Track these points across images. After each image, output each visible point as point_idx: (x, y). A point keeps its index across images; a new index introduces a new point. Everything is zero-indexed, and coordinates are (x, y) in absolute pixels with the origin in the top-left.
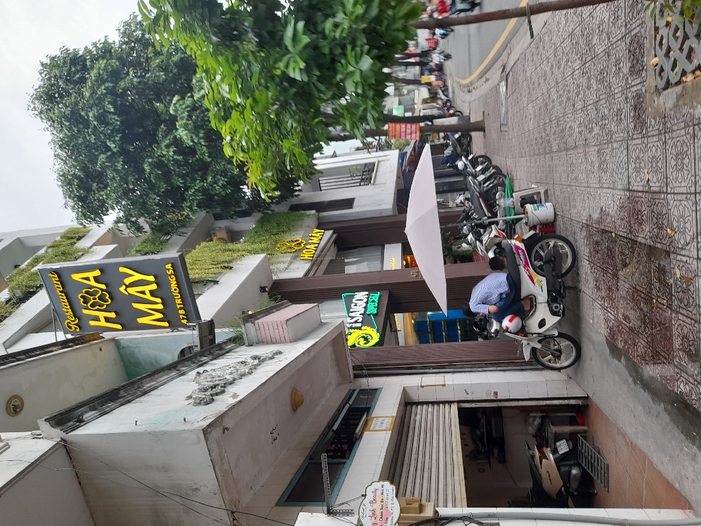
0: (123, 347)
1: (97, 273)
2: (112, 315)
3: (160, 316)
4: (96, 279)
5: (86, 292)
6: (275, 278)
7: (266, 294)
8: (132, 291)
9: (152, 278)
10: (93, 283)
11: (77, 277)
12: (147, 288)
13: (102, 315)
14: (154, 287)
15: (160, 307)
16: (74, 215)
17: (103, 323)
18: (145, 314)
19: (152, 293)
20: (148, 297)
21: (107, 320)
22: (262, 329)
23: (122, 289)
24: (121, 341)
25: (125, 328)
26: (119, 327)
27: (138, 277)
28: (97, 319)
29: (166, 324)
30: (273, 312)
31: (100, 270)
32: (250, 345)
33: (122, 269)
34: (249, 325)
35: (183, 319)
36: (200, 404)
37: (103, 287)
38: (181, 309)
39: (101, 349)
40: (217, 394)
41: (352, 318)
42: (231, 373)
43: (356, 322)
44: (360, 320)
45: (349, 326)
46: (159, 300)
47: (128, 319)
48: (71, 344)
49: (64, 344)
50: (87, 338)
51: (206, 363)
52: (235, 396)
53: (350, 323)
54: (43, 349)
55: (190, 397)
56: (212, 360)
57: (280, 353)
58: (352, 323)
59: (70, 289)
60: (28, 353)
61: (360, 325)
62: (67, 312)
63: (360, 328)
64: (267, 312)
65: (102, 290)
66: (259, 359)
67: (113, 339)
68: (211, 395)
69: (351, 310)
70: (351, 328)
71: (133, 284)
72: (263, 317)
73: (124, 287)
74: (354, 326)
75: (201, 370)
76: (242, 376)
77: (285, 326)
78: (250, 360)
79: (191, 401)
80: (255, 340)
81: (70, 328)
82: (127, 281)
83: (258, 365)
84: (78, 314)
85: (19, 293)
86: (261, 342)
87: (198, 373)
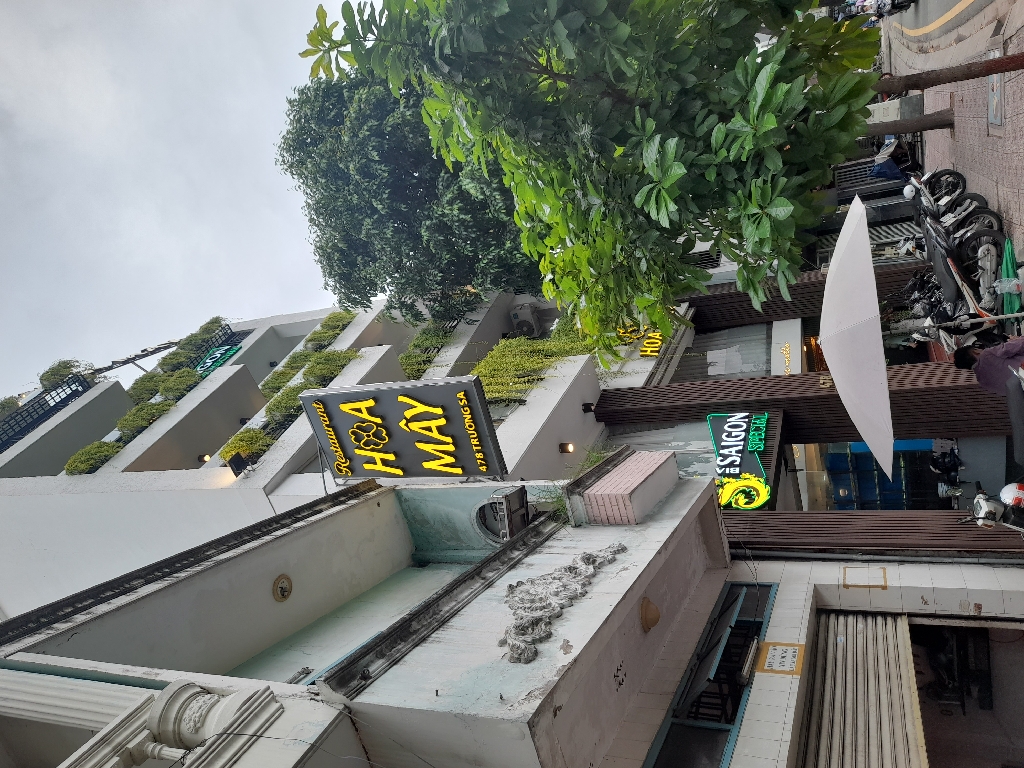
0: (406, 500)
1: (371, 403)
2: (391, 457)
3: (450, 460)
4: (370, 411)
5: (358, 427)
6: (603, 387)
7: (591, 415)
8: (415, 426)
9: (439, 411)
10: (365, 415)
11: (346, 408)
12: (433, 424)
13: (378, 456)
14: (442, 422)
15: (451, 448)
16: (336, 298)
17: (379, 467)
18: (433, 458)
19: (440, 429)
20: (435, 434)
21: (385, 462)
22: (594, 504)
23: (402, 424)
24: (404, 493)
25: (407, 473)
26: (399, 472)
27: (421, 408)
28: (372, 461)
29: (459, 471)
30: (608, 472)
31: (374, 399)
32: (578, 526)
33: (401, 399)
34: (576, 498)
35: (482, 465)
36: (518, 660)
37: (379, 421)
38: (478, 451)
39: (379, 505)
40: (541, 640)
41: (725, 457)
42: (557, 594)
43: (731, 465)
44: (737, 463)
45: (720, 472)
46: (449, 440)
47: (410, 464)
48: (342, 499)
49: (334, 499)
50: (362, 489)
51: (519, 562)
52: (567, 647)
53: (721, 467)
54: (312, 507)
55: (503, 643)
56: (526, 555)
57: (623, 549)
58: (725, 466)
59: (337, 422)
60: (294, 515)
61: (737, 470)
62: (336, 452)
63: (736, 476)
64: (601, 471)
65: (377, 425)
66: (594, 561)
67: (394, 490)
68: (534, 642)
69: (723, 444)
70: (724, 475)
71: (416, 418)
72: (595, 482)
73: (404, 421)
74: (727, 472)
75: (512, 577)
76: (573, 599)
77: (628, 503)
78: (582, 566)
79: (506, 649)
80: (584, 518)
81: (341, 471)
82: (409, 414)
83: (594, 575)
84: (350, 454)
85: (278, 416)
86: (592, 522)
87: (510, 586)
